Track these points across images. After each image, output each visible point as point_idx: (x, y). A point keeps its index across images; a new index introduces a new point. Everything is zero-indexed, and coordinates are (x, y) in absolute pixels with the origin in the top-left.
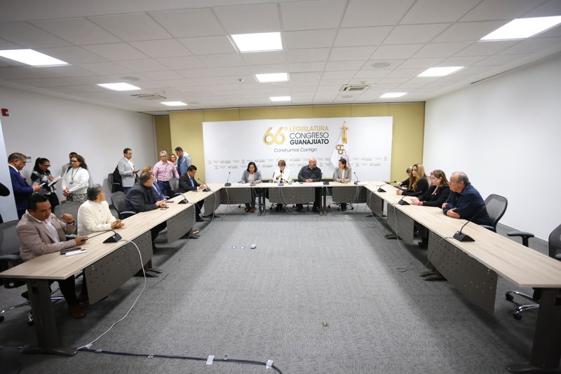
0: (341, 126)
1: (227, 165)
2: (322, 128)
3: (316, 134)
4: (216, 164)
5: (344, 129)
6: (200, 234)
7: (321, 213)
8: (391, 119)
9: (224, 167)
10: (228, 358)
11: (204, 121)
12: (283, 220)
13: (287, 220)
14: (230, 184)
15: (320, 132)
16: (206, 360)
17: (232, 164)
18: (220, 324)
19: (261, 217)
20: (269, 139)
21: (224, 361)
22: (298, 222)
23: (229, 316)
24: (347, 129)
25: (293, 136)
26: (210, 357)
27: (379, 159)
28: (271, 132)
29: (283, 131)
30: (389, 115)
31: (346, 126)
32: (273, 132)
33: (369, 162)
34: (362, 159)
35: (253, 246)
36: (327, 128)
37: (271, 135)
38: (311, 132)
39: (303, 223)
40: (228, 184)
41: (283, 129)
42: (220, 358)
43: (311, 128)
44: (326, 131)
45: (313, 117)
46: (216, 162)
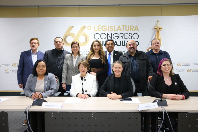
0: (153, 26)
2: (131, 28)
3: (125, 35)
5: (157, 30)
15: (129, 32)
20: (69, 39)
24: (160, 29)
25: (97, 37)
28: (72, 31)
29: (86, 31)
32: (74, 31)
33: (186, 68)
36: (137, 28)
37: (72, 35)
38: (119, 32)
41: (86, 28)
43: (119, 28)
44: (136, 32)
45: (120, 15)
46: (8, 65)
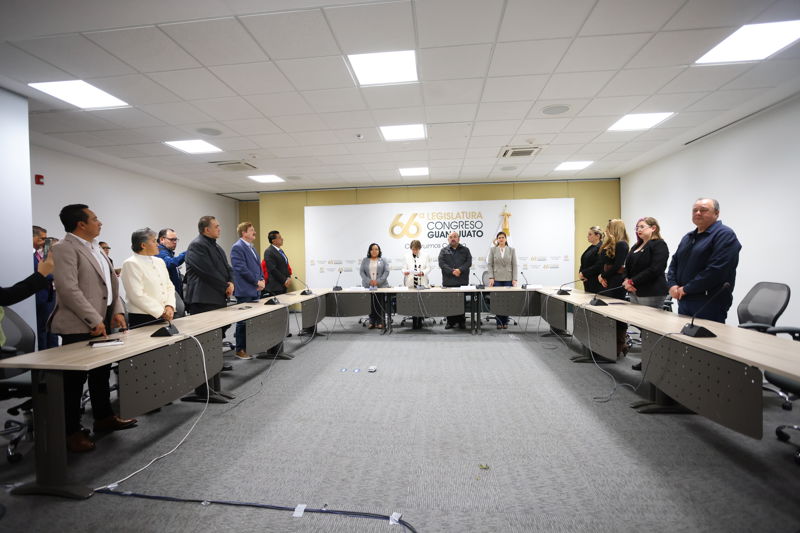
0: (500, 212)
1: (338, 267)
2: (473, 214)
3: (465, 223)
4: (321, 266)
5: (505, 216)
6: (294, 354)
7: (474, 331)
8: (571, 201)
9: (332, 270)
10: (329, 508)
11: (307, 205)
12: (417, 340)
13: (424, 340)
14: (340, 288)
15: (470, 220)
16: (293, 510)
17: (345, 265)
18: (317, 463)
19: (385, 337)
20: (397, 230)
21: (321, 512)
22: (439, 343)
23: (332, 453)
24: (509, 215)
25: (431, 226)
26: (299, 506)
27: (557, 258)
28: (401, 220)
29: (417, 219)
30: (568, 197)
31: (507, 212)
32: (404, 220)
33: (543, 263)
34: (532, 259)
35: (372, 368)
36: (480, 215)
37: (401, 225)
38: (458, 220)
39: (446, 344)
40: (338, 288)
41: (418, 217)
42: (316, 508)
43: (458, 215)
44: (480, 219)
45: (460, 200)
46: (322, 262)
